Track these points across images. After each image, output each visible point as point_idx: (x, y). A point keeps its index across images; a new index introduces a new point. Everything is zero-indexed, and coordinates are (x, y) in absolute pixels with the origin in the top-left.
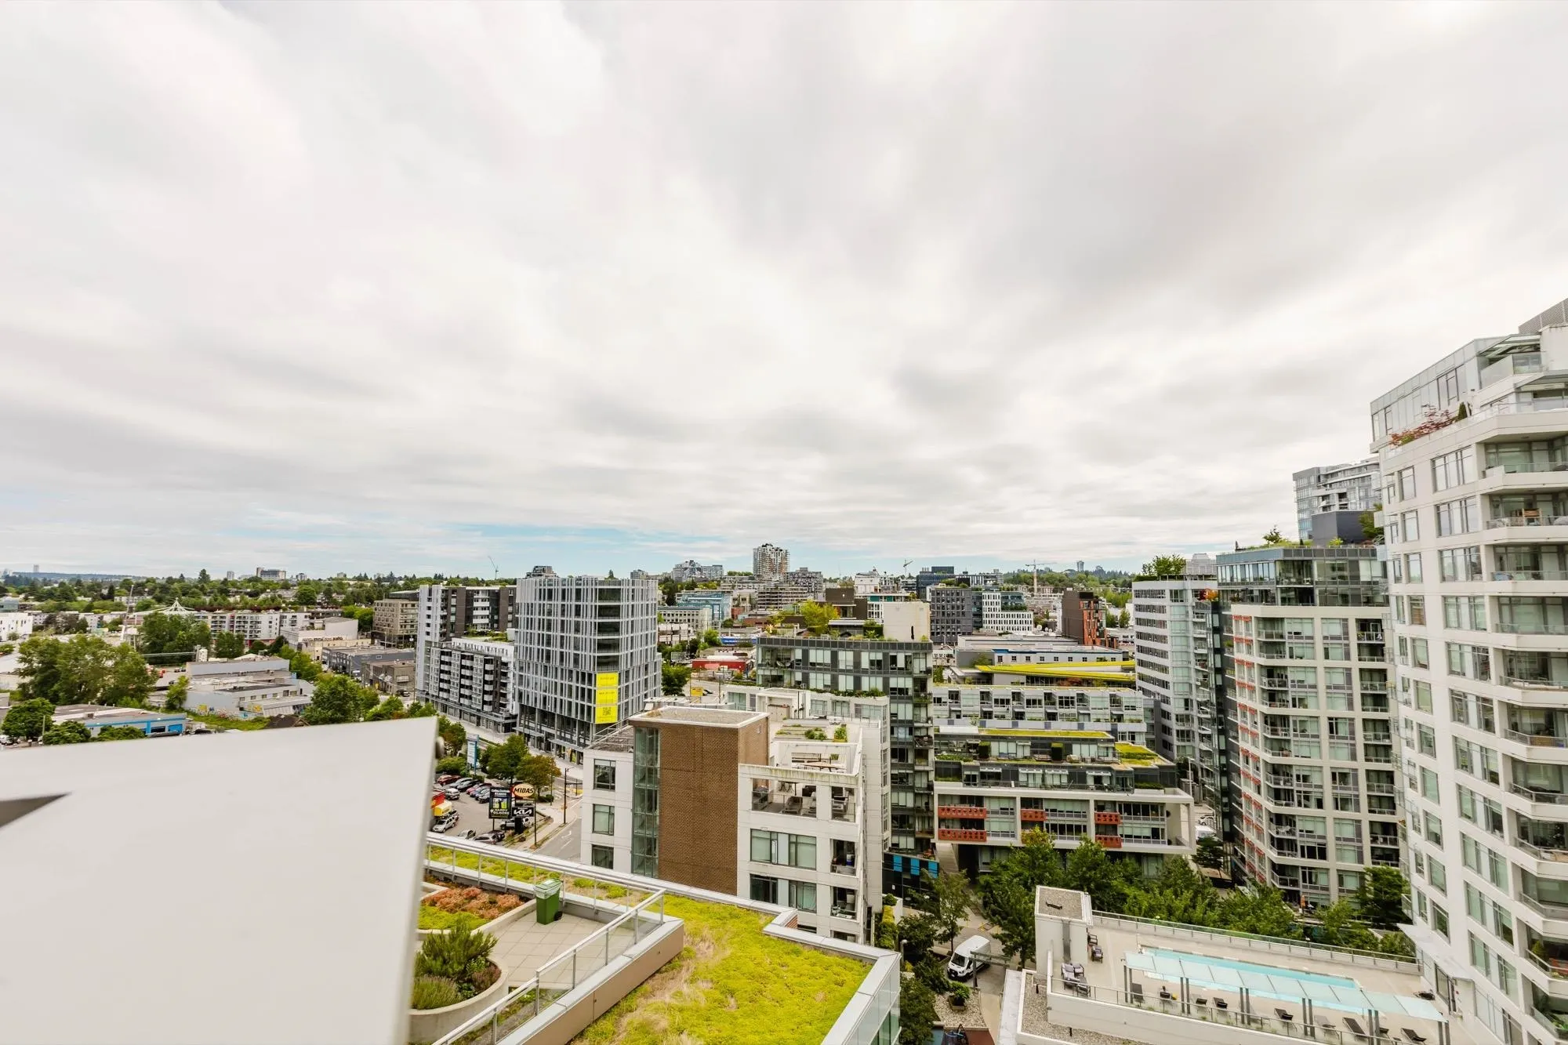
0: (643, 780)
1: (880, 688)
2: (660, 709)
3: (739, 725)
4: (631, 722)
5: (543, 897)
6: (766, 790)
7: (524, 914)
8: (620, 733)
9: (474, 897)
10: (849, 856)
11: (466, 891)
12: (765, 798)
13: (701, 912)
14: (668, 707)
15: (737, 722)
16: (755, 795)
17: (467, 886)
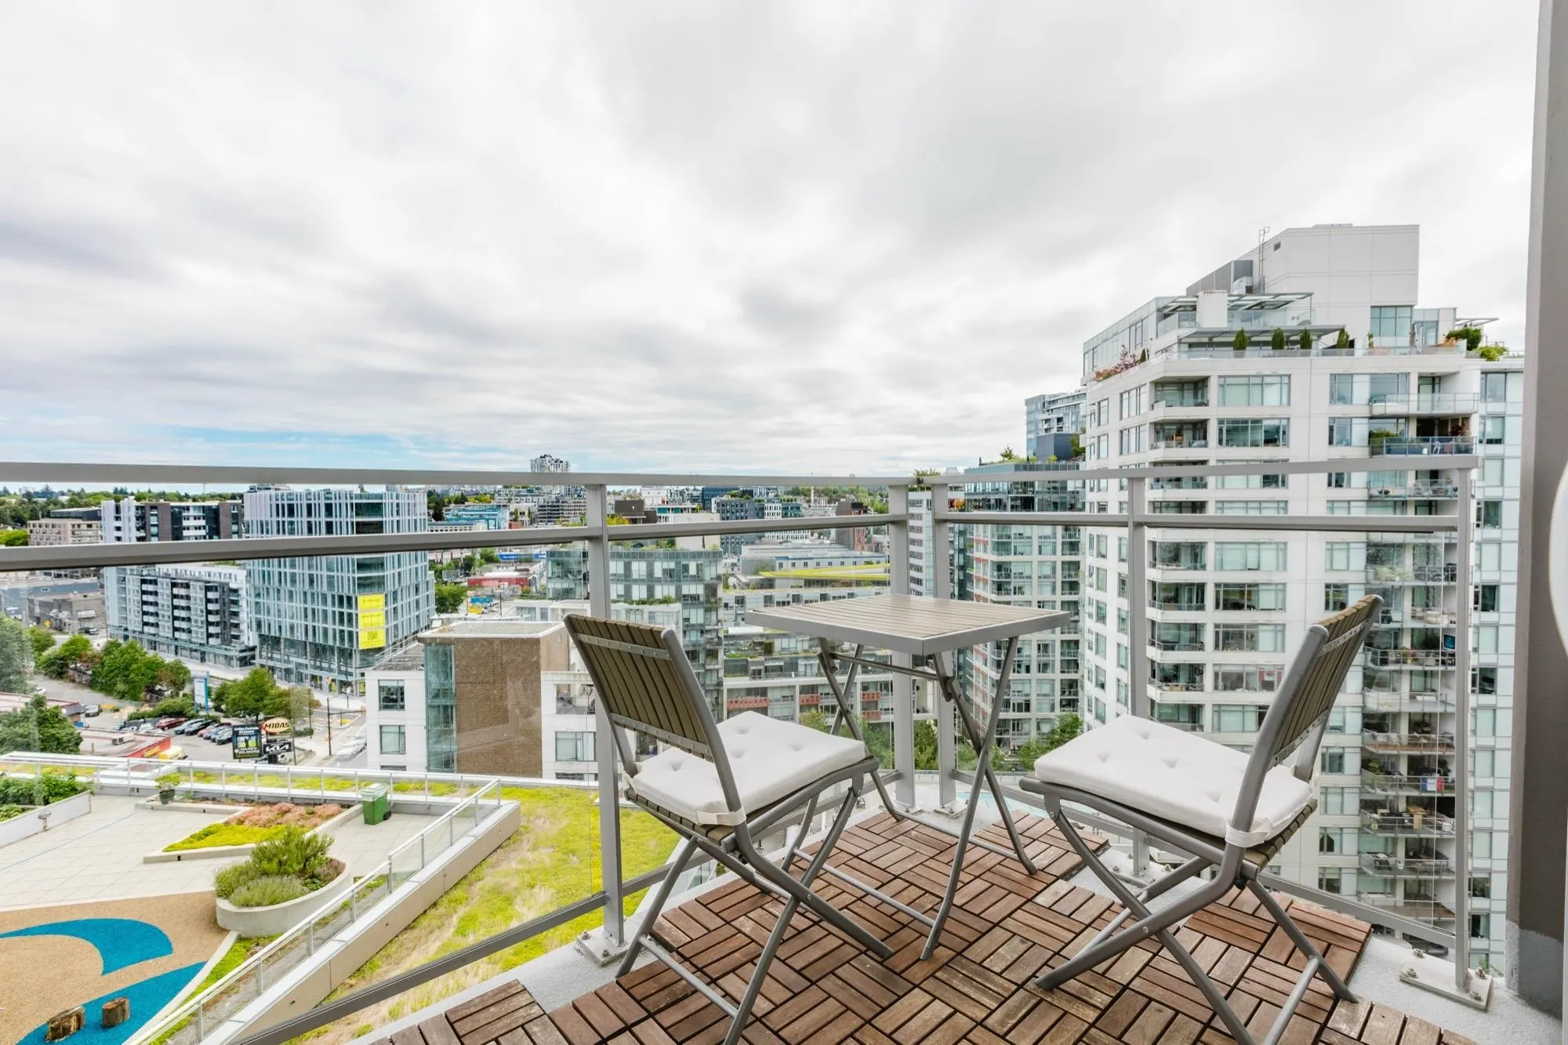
0: (436, 696)
1: (673, 595)
2: (454, 624)
3: (540, 635)
4: (420, 640)
5: (371, 800)
6: (569, 694)
7: (348, 819)
8: (405, 652)
9: (289, 811)
10: (651, 747)
11: (276, 807)
12: (570, 702)
13: (532, 796)
14: (460, 622)
15: (537, 632)
16: (560, 699)
17: (275, 804)
